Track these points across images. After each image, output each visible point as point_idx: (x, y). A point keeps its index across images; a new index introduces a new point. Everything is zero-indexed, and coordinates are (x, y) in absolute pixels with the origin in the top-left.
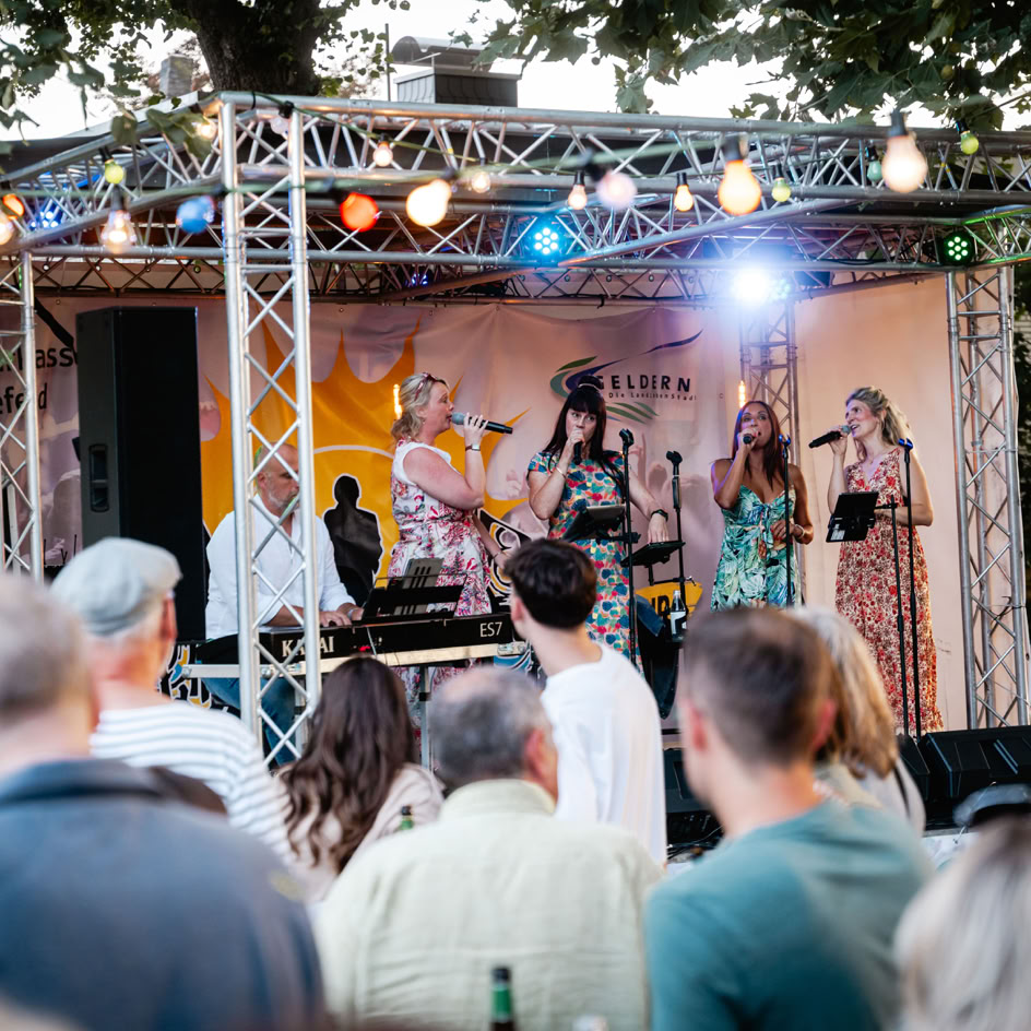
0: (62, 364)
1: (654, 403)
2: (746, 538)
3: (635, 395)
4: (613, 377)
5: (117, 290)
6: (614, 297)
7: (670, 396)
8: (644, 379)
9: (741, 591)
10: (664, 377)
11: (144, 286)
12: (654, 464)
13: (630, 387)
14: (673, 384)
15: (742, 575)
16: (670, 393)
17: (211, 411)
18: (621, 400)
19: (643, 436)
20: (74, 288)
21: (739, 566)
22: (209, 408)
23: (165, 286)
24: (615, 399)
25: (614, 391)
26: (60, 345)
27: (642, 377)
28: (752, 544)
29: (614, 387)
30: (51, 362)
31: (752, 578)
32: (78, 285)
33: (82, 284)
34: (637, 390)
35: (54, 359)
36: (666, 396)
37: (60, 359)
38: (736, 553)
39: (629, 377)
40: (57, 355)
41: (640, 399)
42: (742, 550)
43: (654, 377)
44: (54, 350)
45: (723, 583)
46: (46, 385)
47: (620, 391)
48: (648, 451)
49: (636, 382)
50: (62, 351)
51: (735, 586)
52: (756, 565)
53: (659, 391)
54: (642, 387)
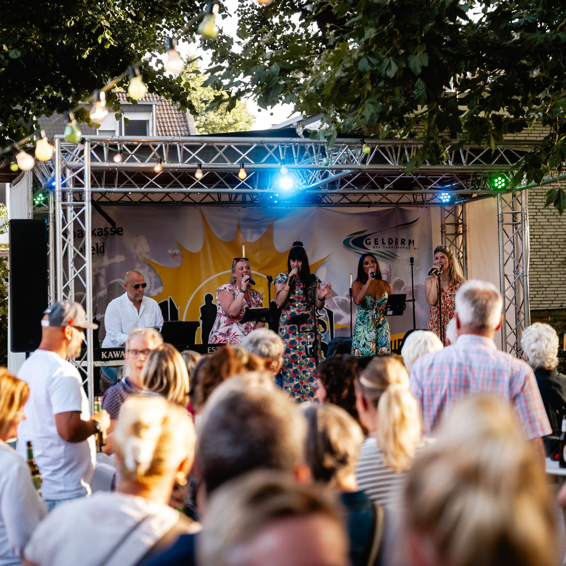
0: (111, 234)
1: (396, 251)
2: (367, 315)
3: (385, 247)
4: (375, 239)
5: (136, 202)
6: (375, 203)
7: (405, 248)
8: (391, 240)
9: (366, 339)
10: (402, 239)
11: (149, 200)
12: (397, 279)
13: (383, 243)
14: (407, 242)
15: (366, 332)
16: (405, 246)
17: (178, 254)
18: (378, 249)
19: (390, 266)
20: (117, 202)
21: (365, 328)
22: (177, 253)
23: (158, 200)
24: (375, 249)
25: (375, 246)
26: (110, 226)
27: (389, 239)
28: (370, 318)
29: (376, 244)
30: (106, 233)
31: (370, 333)
32: (119, 200)
33: (121, 200)
34: (387, 245)
35: (108, 232)
36: (404, 248)
37: (110, 232)
38: (363, 322)
39: (383, 239)
40: (109, 230)
41: (388, 249)
42: (366, 321)
43: (397, 239)
44: (107, 228)
45: (357, 335)
46: (104, 243)
47: (378, 246)
48: (393, 273)
49: (386, 241)
50: (111, 229)
51: (363, 337)
52: (372, 328)
53: (400, 245)
54: (389, 244)
